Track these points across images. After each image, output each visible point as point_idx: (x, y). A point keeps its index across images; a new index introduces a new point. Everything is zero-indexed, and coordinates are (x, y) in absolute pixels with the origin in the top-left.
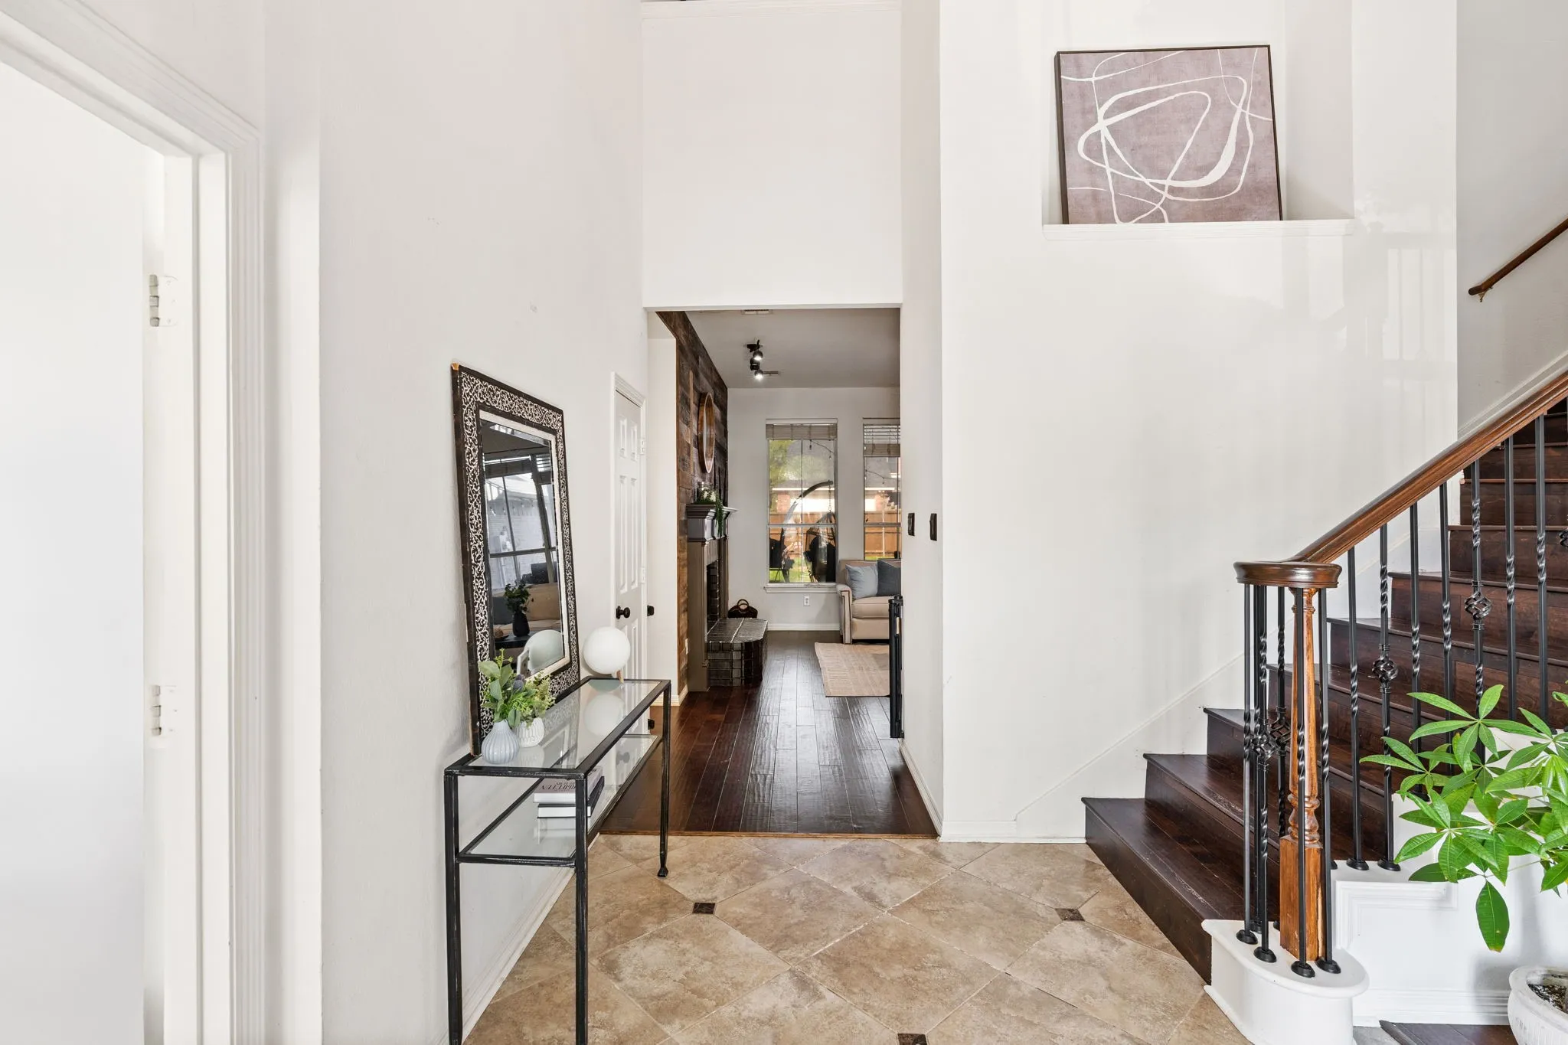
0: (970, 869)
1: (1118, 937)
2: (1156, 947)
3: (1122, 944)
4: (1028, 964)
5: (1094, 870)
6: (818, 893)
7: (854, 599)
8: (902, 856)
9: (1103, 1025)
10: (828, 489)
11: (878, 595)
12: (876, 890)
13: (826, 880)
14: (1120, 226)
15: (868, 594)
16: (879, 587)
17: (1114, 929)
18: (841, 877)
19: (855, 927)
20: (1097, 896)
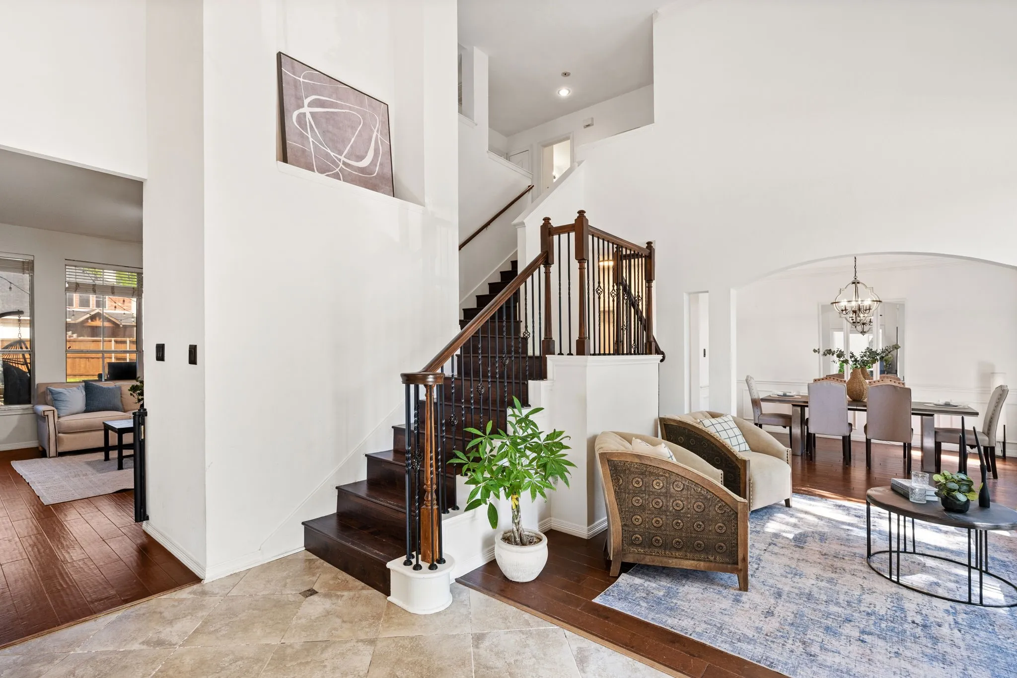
0: (234, 592)
1: (339, 593)
2: (359, 590)
3: (342, 596)
4: (293, 632)
5: (314, 563)
6: (107, 661)
7: (59, 417)
8: (176, 604)
9: (346, 642)
10: (17, 318)
11: (86, 411)
12: (162, 636)
13: (111, 648)
14: (316, 174)
15: (76, 411)
16: (87, 405)
17: (336, 590)
18: (125, 640)
19: (154, 669)
20: (321, 576)
